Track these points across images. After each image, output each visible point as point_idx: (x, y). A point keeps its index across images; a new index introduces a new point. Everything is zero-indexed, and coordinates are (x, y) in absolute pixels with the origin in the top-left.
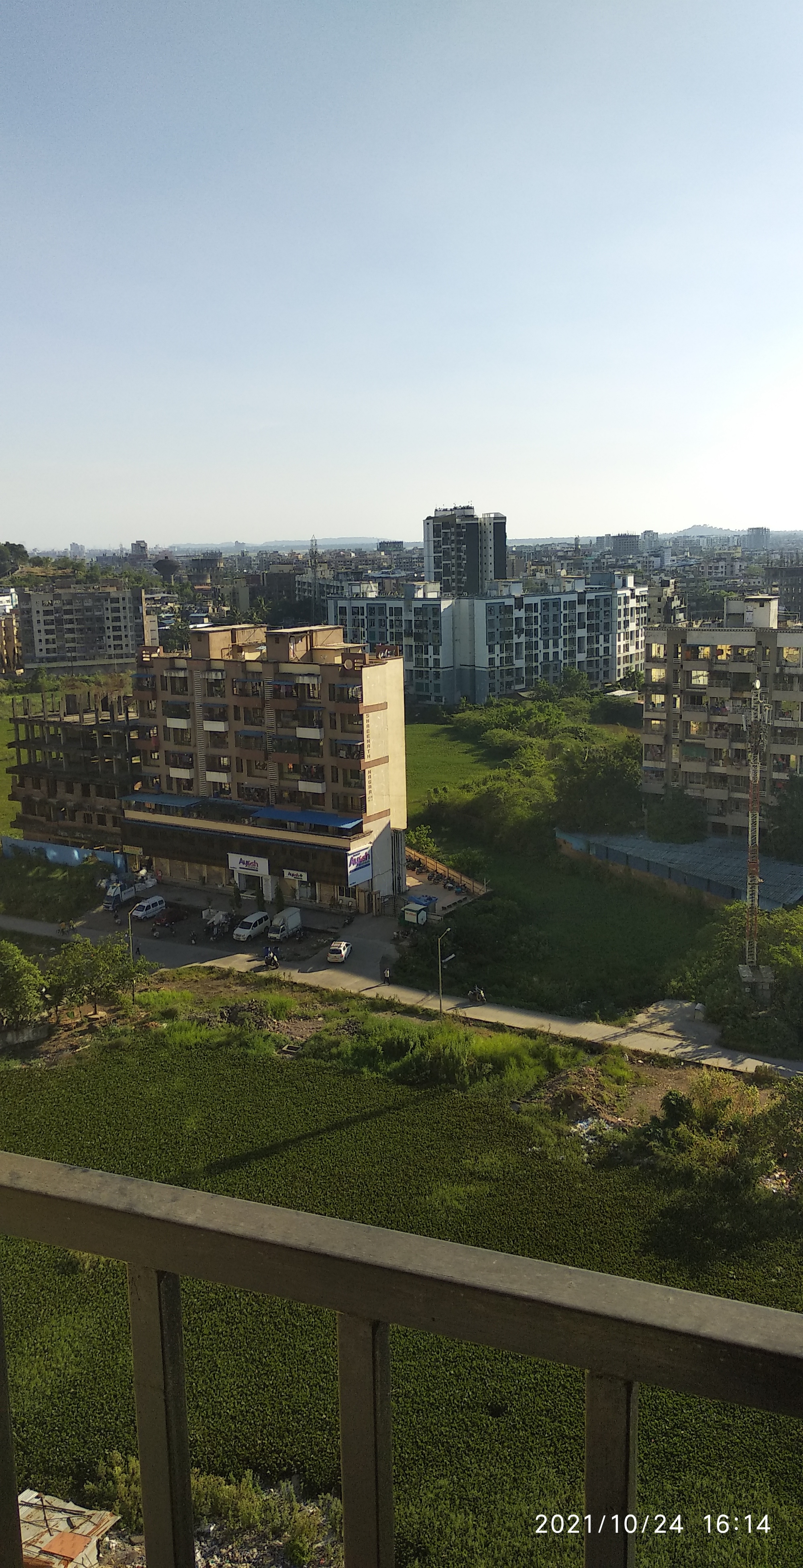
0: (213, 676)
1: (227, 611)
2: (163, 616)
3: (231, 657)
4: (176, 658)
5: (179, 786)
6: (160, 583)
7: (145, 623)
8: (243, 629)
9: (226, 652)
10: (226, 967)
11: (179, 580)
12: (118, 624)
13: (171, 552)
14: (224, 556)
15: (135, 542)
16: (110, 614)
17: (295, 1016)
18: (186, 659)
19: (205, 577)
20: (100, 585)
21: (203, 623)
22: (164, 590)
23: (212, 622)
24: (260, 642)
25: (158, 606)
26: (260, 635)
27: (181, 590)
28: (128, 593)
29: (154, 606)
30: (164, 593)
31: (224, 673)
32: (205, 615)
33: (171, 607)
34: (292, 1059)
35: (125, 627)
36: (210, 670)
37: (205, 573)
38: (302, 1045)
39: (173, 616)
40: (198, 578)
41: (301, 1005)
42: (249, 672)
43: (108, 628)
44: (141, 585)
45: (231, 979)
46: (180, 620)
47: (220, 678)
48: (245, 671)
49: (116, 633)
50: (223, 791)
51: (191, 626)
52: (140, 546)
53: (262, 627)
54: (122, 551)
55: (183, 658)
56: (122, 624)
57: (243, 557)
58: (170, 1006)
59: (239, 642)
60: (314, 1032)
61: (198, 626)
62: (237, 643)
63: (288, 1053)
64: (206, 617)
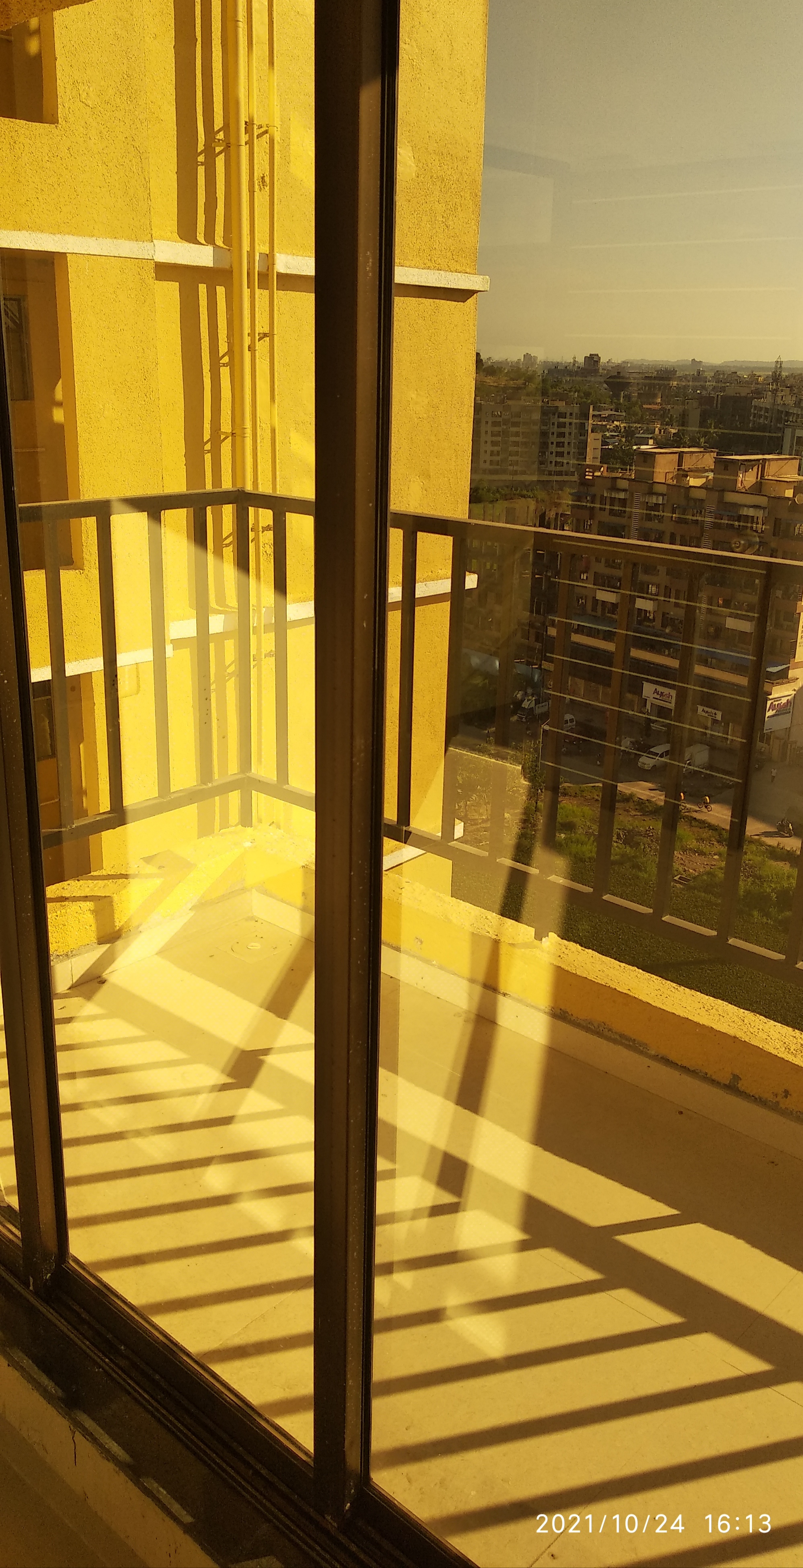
0: (654, 500)
1: (674, 434)
2: (608, 434)
3: (675, 481)
4: (618, 478)
5: (603, 610)
6: (608, 400)
7: (589, 440)
8: (691, 452)
9: (670, 476)
10: (628, 792)
11: (628, 397)
12: (562, 440)
13: (624, 367)
14: (678, 374)
15: (588, 355)
16: (555, 429)
17: (690, 849)
18: (628, 480)
19: (655, 396)
20: (550, 398)
21: (648, 445)
22: (612, 407)
23: (657, 444)
24: (707, 468)
25: (604, 423)
26: (709, 460)
27: (630, 408)
28: (576, 409)
29: (600, 423)
30: (611, 410)
31: (666, 497)
32: (650, 436)
33: (617, 426)
34: (683, 889)
35: (569, 443)
36: (651, 493)
37: (656, 392)
38: (694, 878)
39: (618, 436)
40: (648, 396)
41: (697, 840)
42: (692, 499)
43: (552, 443)
44: (589, 401)
45: (631, 804)
46: (624, 440)
47: (661, 503)
48: (687, 497)
49: (559, 450)
50: (647, 619)
51: (635, 447)
52: (593, 360)
53: (712, 452)
54: (574, 365)
55: (625, 479)
56: (566, 440)
57: (699, 376)
58: (570, 819)
59: (685, 466)
60: (708, 868)
61: (642, 447)
62: (683, 467)
63: (680, 883)
64: (651, 438)
